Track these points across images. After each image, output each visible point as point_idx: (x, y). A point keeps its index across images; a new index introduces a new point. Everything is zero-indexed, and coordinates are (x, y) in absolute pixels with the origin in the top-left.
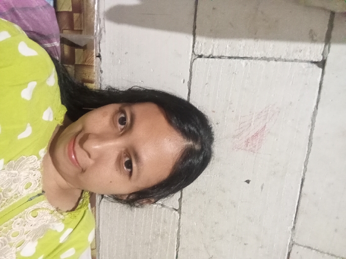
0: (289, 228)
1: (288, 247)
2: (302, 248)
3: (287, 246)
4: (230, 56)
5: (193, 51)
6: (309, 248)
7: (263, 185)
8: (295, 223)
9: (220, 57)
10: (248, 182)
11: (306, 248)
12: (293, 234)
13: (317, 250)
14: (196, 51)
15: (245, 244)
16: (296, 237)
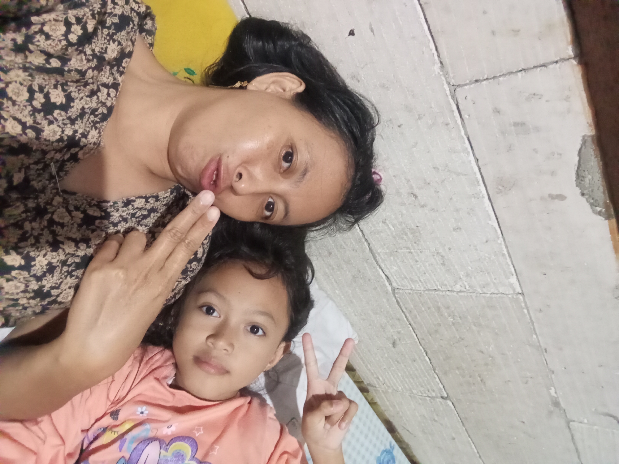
0: (435, 68)
1: (450, 97)
2: (466, 87)
3: (447, 96)
6: (477, 81)
7: (371, 25)
8: (439, 56)
10: (352, 33)
11: (472, 86)
12: (446, 74)
13: (487, 79)
15: (399, 126)
16: (451, 75)
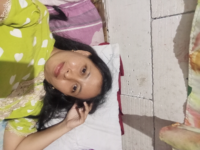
4: (170, 15)
5: (151, 17)
9: (165, 17)
14: (152, 17)
